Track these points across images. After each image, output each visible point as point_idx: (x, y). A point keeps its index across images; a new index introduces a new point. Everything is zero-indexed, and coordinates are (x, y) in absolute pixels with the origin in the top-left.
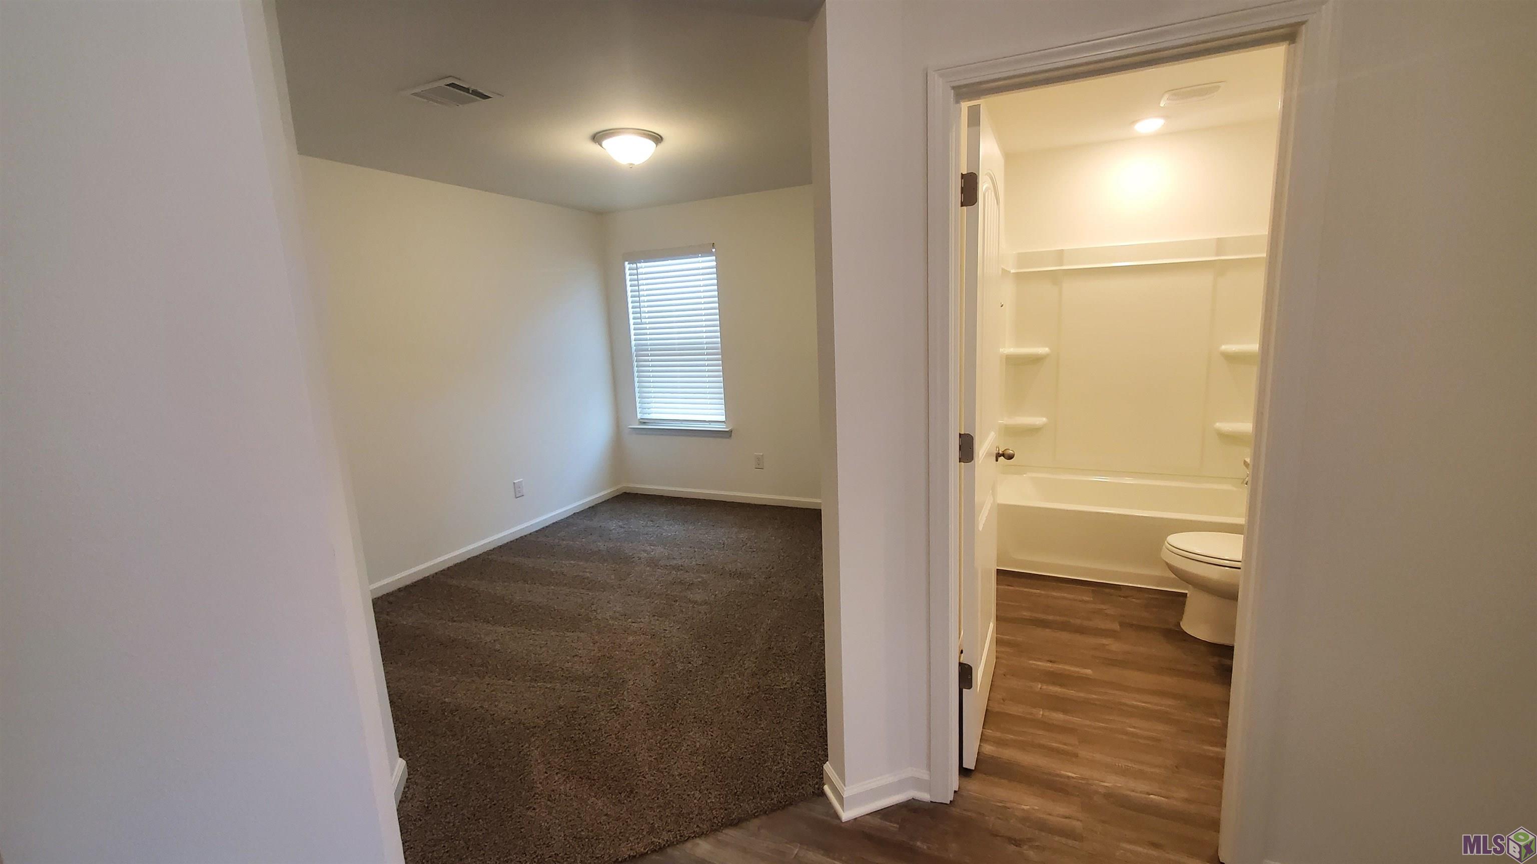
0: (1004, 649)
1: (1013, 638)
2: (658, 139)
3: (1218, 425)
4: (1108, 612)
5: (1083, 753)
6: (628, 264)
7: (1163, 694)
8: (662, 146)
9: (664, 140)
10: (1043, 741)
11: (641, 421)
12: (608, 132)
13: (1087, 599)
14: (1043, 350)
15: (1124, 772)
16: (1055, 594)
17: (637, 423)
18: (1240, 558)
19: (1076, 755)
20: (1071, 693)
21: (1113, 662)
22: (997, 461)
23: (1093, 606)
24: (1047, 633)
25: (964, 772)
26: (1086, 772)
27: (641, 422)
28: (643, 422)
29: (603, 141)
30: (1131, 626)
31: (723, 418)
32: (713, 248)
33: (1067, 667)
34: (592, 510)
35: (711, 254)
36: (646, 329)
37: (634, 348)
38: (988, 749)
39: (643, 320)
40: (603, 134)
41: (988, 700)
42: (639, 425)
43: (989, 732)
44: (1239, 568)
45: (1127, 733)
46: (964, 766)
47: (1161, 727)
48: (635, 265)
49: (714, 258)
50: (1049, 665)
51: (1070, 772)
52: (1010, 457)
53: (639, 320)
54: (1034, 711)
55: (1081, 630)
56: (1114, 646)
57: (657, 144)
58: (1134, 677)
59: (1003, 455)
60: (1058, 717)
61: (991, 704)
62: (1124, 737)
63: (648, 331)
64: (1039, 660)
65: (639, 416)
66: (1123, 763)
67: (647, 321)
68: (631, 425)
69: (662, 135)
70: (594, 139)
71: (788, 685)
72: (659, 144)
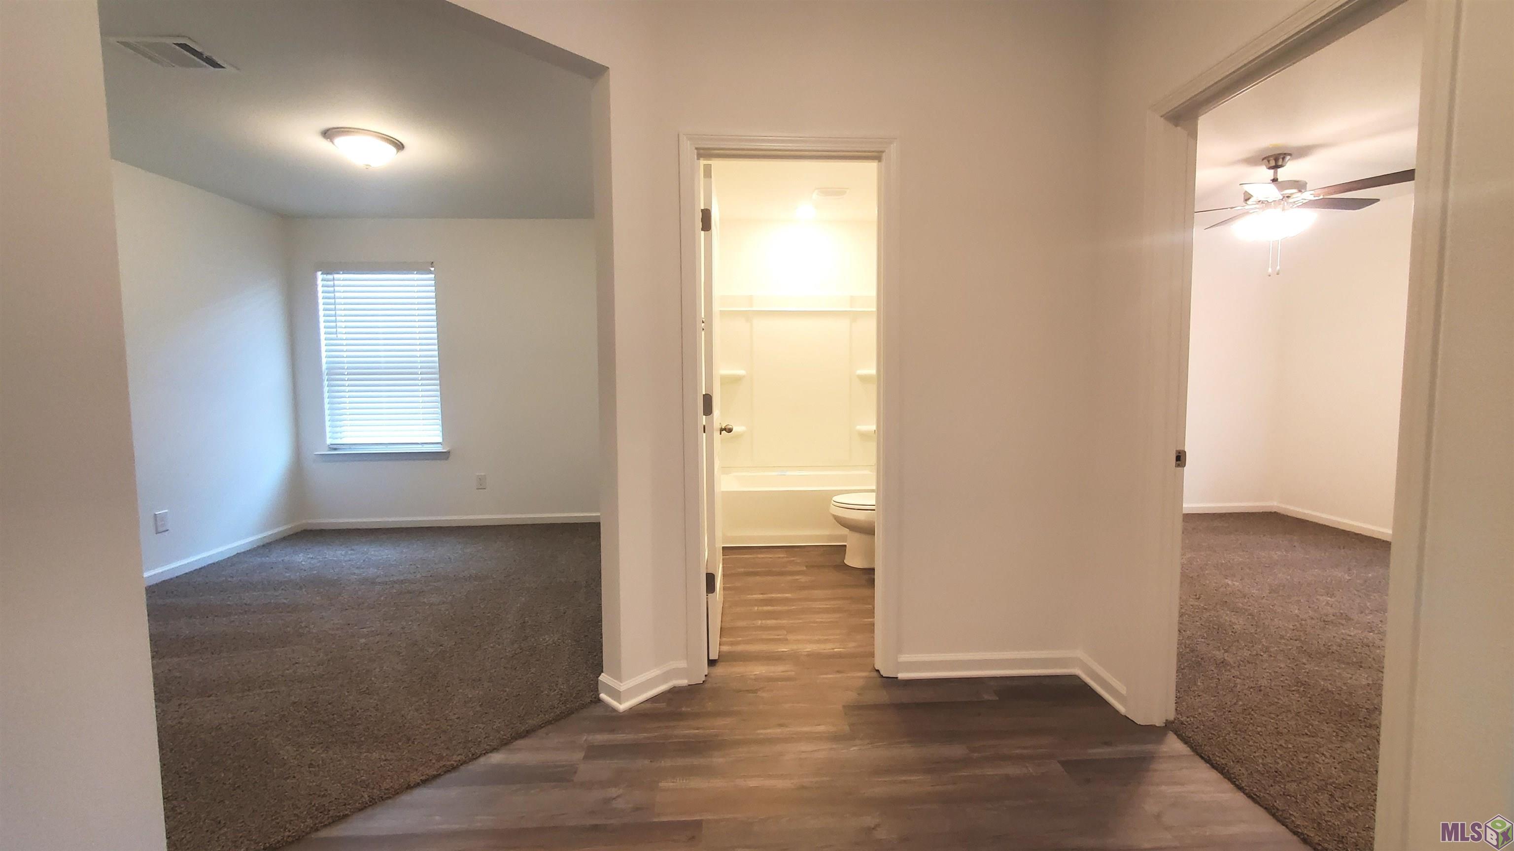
0: (727, 592)
1: (733, 585)
2: (400, 146)
3: (858, 427)
4: (798, 561)
5: (791, 637)
6: (322, 274)
7: (835, 599)
8: (402, 154)
9: (405, 149)
10: (764, 637)
11: (332, 446)
12: (346, 130)
13: (783, 556)
14: (741, 372)
15: (819, 642)
16: (759, 556)
17: (327, 448)
18: (874, 503)
19: (787, 640)
20: (779, 608)
21: (803, 587)
22: (721, 434)
23: (787, 559)
24: (758, 579)
25: (712, 663)
26: (795, 647)
27: (330, 448)
28: (333, 447)
29: (334, 138)
30: (813, 566)
31: (440, 440)
32: (432, 267)
33: (773, 595)
34: (266, 546)
35: (430, 272)
36: (342, 345)
37: (324, 366)
38: (725, 648)
39: (340, 336)
40: (335, 131)
41: (722, 622)
42: (329, 451)
43: (724, 639)
44: (874, 510)
45: (817, 622)
46: (710, 659)
47: (837, 615)
48: (330, 277)
49: (432, 276)
50: (761, 596)
51: (783, 648)
52: (730, 431)
53: (335, 336)
54: (754, 622)
55: (782, 574)
56: (802, 579)
57: (397, 152)
58: (818, 593)
59: (725, 429)
60: (771, 622)
61: (723, 624)
62: (816, 625)
63: (345, 348)
64: (755, 594)
65: (329, 441)
66: (816, 638)
67: (344, 336)
68: (316, 451)
69: (404, 144)
70: (325, 133)
71: (550, 642)
72: (400, 151)
